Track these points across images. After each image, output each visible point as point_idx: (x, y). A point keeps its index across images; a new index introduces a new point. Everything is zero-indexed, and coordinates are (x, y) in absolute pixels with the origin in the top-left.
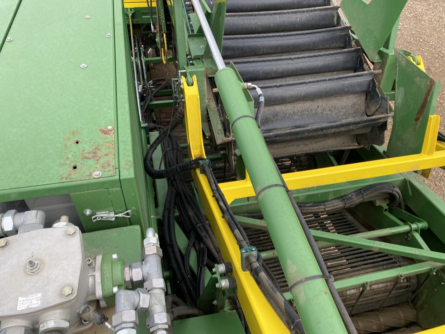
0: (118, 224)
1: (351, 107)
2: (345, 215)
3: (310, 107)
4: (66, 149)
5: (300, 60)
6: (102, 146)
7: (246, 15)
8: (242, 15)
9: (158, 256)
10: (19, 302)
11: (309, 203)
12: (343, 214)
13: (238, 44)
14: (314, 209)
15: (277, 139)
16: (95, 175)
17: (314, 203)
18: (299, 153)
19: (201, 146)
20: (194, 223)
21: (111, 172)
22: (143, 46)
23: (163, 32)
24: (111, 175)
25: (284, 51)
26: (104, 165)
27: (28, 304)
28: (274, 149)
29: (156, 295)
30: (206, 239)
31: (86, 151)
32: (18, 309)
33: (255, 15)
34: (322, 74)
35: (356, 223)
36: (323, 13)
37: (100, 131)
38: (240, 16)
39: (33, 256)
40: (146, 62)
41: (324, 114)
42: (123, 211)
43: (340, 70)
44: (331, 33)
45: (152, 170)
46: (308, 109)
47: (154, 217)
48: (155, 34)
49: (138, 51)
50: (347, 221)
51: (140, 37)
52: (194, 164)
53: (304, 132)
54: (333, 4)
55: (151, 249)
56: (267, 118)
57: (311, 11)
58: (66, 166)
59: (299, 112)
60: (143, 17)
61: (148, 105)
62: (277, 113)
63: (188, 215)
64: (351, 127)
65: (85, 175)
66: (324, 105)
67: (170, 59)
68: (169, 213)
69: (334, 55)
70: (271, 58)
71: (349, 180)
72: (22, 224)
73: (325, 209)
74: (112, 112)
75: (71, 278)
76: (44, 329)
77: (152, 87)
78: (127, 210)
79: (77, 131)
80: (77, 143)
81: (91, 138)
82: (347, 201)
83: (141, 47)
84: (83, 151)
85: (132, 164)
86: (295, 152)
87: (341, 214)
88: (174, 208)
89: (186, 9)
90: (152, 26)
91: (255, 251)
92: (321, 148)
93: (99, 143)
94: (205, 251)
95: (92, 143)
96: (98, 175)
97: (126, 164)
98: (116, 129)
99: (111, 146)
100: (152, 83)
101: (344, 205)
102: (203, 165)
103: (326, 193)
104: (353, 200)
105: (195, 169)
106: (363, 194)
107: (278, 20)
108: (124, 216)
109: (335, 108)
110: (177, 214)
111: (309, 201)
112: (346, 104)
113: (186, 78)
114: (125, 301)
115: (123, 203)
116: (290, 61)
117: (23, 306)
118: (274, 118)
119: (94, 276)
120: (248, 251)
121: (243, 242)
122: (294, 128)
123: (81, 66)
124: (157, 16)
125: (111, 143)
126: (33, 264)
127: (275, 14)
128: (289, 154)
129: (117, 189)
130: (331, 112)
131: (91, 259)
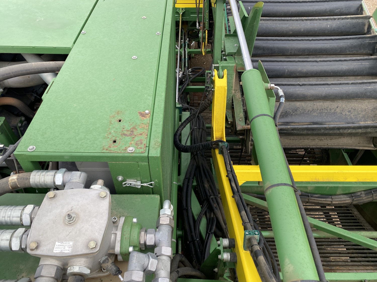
0: (143, 191)
1: (372, 110)
2: (351, 210)
3: (330, 107)
4: (110, 125)
5: (325, 63)
6: (138, 126)
7: (279, 20)
8: (276, 20)
9: (170, 227)
10: (56, 246)
11: (317, 194)
12: (350, 209)
13: (268, 45)
14: (321, 201)
15: (294, 132)
16: (129, 150)
17: (322, 194)
18: (314, 147)
19: (223, 129)
20: (208, 194)
21: (142, 149)
22: (188, 39)
23: (205, 29)
24: (142, 152)
25: (311, 53)
26: (138, 143)
27: (62, 249)
28: (290, 139)
29: (163, 261)
30: (217, 211)
31: (125, 129)
32: (54, 252)
33: (288, 20)
34: (346, 77)
35: (362, 219)
36: (354, 21)
37: (139, 114)
38: (273, 20)
39: (72, 210)
40: (189, 52)
41: (343, 114)
42: (148, 182)
43: (364, 76)
44: (360, 40)
45: (180, 144)
46: (327, 108)
47: (176, 183)
48: (199, 30)
49: (183, 43)
50: (353, 216)
51: (186, 31)
52: (214, 144)
53: (321, 129)
54: (365, 14)
55: (165, 219)
56: (286, 111)
57: (343, 19)
58: (108, 140)
59: (318, 109)
60: (191, 15)
61: (185, 88)
62: (297, 109)
63: (204, 187)
64: (369, 130)
65: (122, 149)
66: (344, 106)
67: (209, 51)
68: (188, 182)
69: (361, 61)
70: (297, 59)
71: (360, 181)
72: (69, 181)
73: (332, 202)
74: (151, 98)
75: (97, 234)
76: (70, 271)
77: (191, 74)
78: (151, 181)
79: (121, 111)
80: (120, 121)
81: (131, 119)
82: (355, 198)
83: (187, 40)
84: (124, 128)
85: (159, 145)
86: (309, 145)
87: (348, 209)
88: (193, 179)
89: (226, 12)
90: (197, 24)
91: (258, 234)
92: (335, 145)
93: (137, 124)
94: (215, 221)
95: (132, 123)
96: (131, 151)
97: (155, 144)
98: (151, 114)
99: (145, 127)
100: (191, 71)
101: (352, 202)
102: (222, 147)
103: (334, 187)
104: (361, 198)
105: (214, 149)
106: (373, 194)
107: (309, 25)
108: (148, 186)
109: (355, 110)
110: (195, 184)
111: (316, 192)
112: (366, 108)
113: (218, 71)
114: (137, 262)
115: (149, 175)
116: (315, 63)
117: (58, 250)
118: (294, 113)
119: (116, 234)
120: (252, 233)
121: (248, 224)
122: (311, 123)
123: (133, 58)
124: (203, 15)
125: (146, 124)
126: (70, 217)
127: (306, 20)
128: (303, 146)
129: (145, 163)
130: (350, 113)
131: (116, 218)
